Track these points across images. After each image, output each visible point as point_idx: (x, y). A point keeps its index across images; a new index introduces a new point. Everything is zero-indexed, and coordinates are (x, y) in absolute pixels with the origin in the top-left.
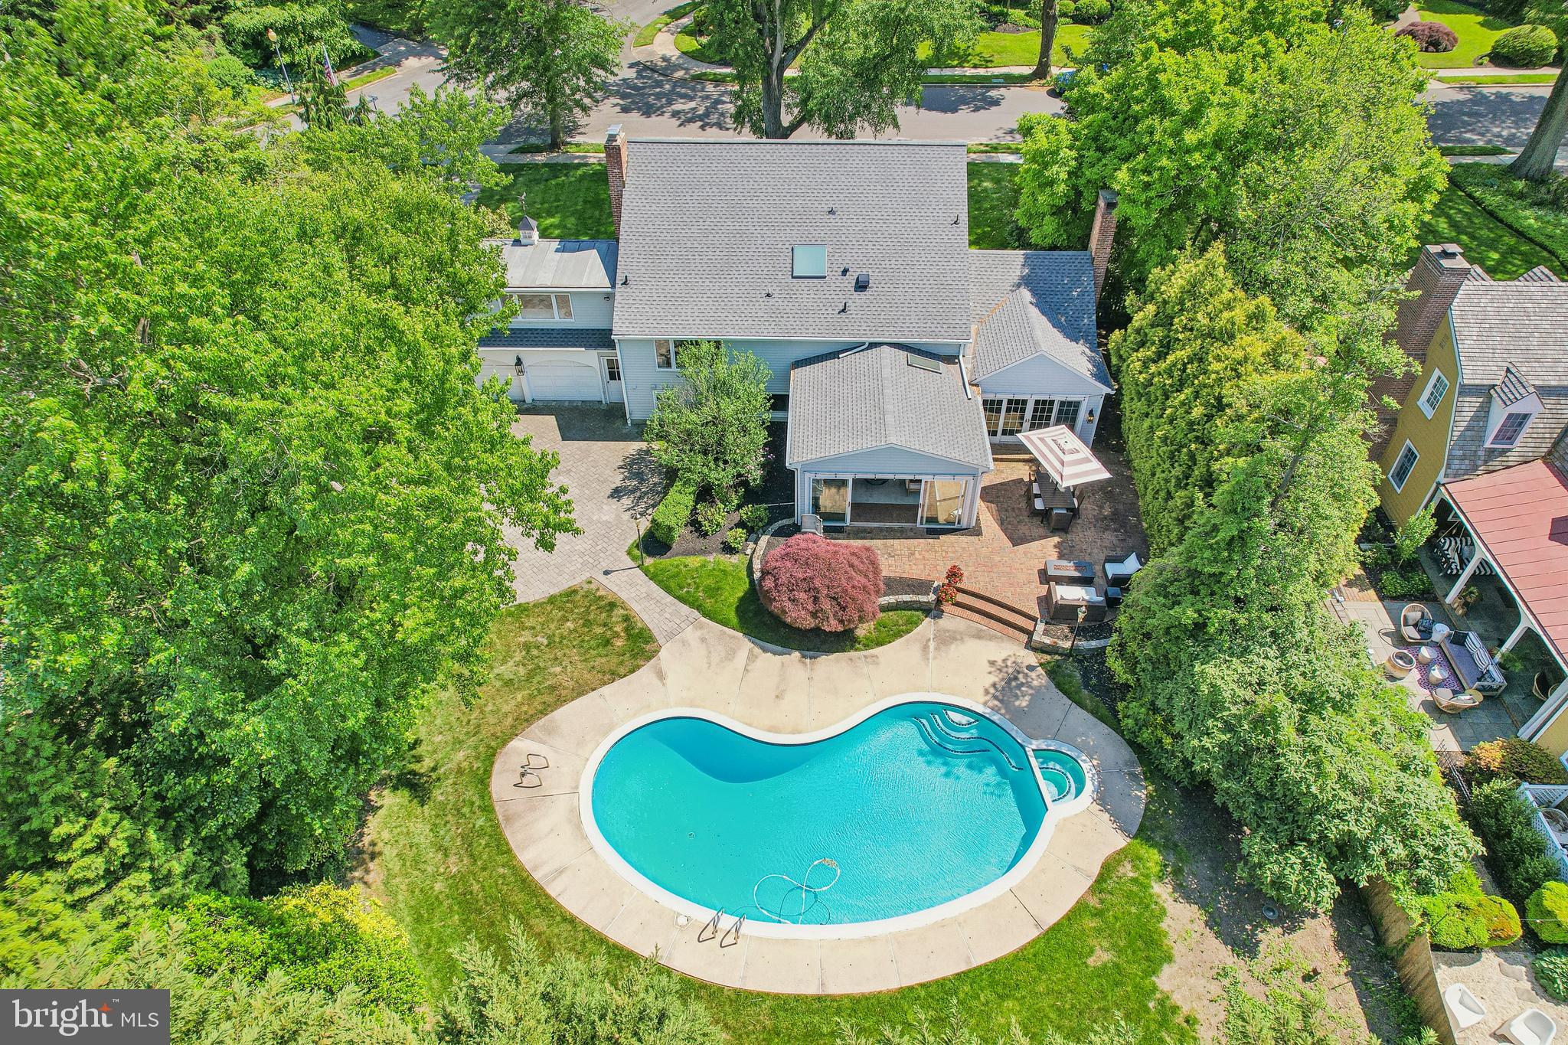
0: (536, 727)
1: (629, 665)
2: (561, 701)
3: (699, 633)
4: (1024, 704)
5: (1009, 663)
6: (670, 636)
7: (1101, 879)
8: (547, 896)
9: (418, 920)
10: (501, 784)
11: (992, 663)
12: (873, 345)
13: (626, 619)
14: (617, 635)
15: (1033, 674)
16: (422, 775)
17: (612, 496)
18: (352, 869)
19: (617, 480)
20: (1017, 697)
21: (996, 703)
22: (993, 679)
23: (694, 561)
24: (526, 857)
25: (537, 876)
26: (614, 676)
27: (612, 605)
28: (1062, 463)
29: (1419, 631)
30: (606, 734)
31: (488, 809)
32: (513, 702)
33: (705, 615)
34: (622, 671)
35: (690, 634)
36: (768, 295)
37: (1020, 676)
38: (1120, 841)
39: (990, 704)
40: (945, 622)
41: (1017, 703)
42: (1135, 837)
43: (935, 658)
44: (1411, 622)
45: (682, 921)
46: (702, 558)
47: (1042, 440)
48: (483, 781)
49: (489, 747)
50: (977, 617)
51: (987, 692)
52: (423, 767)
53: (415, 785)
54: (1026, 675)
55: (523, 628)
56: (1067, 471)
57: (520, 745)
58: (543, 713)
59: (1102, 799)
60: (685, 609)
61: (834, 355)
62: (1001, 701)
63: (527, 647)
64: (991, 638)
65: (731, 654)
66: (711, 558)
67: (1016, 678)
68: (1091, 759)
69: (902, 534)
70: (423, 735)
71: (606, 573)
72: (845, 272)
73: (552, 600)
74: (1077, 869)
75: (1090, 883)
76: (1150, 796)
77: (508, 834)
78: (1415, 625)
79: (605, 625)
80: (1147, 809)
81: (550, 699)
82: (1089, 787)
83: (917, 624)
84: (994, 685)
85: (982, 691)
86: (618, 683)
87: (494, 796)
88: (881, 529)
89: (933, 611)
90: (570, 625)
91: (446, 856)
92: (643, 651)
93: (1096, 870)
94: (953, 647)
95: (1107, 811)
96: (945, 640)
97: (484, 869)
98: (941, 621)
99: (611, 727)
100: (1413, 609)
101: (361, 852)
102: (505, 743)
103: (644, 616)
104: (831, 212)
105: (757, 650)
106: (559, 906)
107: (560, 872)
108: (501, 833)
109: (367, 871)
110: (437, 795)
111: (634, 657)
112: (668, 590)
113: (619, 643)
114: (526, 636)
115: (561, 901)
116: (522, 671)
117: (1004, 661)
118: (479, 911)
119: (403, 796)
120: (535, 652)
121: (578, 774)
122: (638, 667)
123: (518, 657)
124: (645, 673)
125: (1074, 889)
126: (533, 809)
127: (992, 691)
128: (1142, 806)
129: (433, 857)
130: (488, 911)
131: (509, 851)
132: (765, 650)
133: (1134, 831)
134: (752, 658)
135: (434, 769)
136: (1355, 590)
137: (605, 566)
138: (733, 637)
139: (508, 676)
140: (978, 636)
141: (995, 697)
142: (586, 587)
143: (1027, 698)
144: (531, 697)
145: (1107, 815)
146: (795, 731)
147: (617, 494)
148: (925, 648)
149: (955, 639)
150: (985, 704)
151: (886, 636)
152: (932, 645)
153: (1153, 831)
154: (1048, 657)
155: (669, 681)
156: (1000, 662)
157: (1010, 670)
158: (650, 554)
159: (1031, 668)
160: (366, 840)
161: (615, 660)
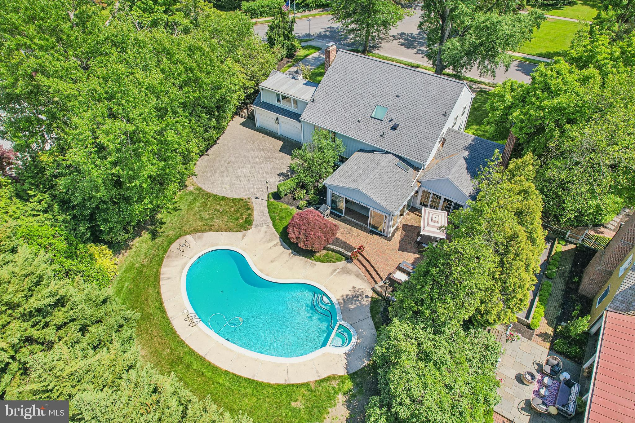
0: (196, 235)
1: (237, 229)
2: (210, 230)
3: (266, 230)
4: (352, 307)
5: (360, 291)
6: (256, 227)
7: (323, 380)
8: (159, 284)
9: (125, 271)
10: (175, 246)
11: (354, 288)
12: (387, 153)
13: (249, 215)
14: (242, 219)
15: (365, 299)
16: (158, 233)
17: (278, 175)
18: (123, 249)
19: (284, 170)
20: (352, 304)
21: (342, 301)
22: (350, 293)
23: (285, 206)
24: (163, 269)
25: (161, 276)
26: (231, 230)
27: (249, 209)
28: (428, 224)
29: (551, 370)
30: (213, 246)
31: (165, 251)
32: (197, 224)
33: (273, 225)
34: (234, 230)
35: (264, 229)
36: (358, 121)
37: (360, 297)
38: (342, 372)
39: (340, 301)
40: (350, 266)
41: (350, 306)
42: (349, 375)
43: (335, 275)
44: (550, 364)
45: (185, 311)
46: (289, 206)
47: (429, 213)
48: (170, 243)
49: (180, 234)
50: (363, 269)
51: (342, 296)
52: (160, 231)
53: (154, 235)
54: (363, 298)
55: (219, 204)
56: (427, 228)
57: (189, 238)
58: (203, 231)
59: (348, 355)
60: (269, 220)
61: (372, 151)
62: (344, 302)
63: (215, 210)
64: (362, 279)
65: (270, 240)
66: (291, 208)
67: (358, 297)
68: (359, 338)
69: (360, 228)
70: (167, 222)
71: (256, 198)
72: (391, 121)
73: (234, 200)
74: (317, 372)
75: (318, 379)
76: (369, 365)
77: (165, 261)
78: (552, 367)
79: (242, 214)
80: (363, 368)
81: (207, 228)
82: (349, 348)
83: (339, 261)
84: (347, 295)
85: (341, 295)
86: (231, 233)
87: (170, 248)
88: (354, 223)
89: (349, 259)
90: (232, 209)
91: (145, 258)
92: (245, 227)
93: (324, 376)
94: (345, 275)
95: (347, 360)
96: (344, 271)
97: (151, 267)
98: (349, 264)
99: (217, 245)
100: (555, 359)
101: (128, 246)
102: (185, 235)
103: (255, 217)
104: (398, 96)
105: (279, 244)
106: (160, 288)
107: (168, 279)
108: (163, 260)
109: (126, 252)
110: (157, 240)
111: (241, 228)
112: (269, 212)
113: (241, 221)
114: (218, 207)
115: (161, 287)
116: (208, 216)
117: (359, 289)
118: (140, 277)
119: (150, 235)
120: (216, 213)
121: (196, 254)
122: (240, 231)
123: (210, 212)
124: (240, 234)
125: (311, 377)
126: (176, 257)
127: (345, 297)
128: (362, 366)
129: (142, 256)
130: (142, 279)
131: (161, 266)
132: (281, 245)
133: (351, 372)
134: (276, 245)
135: (162, 233)
136: (540, 339)
137: (258, 196)
138: (276, 236)
139: (203, 216)
140: (357, 276)
141: (344, 299)
142: (247, 200)
143: (355, 306)
144: (204, 225)
145: (346, 361)
146: (267, 275)
147: (280, 175)
148: (335, 270)
149: (348, 272)
150: (338, 300)
151: (326, 260)
152: (338, 270)
153: (358, 377)
154: (377, 296)
155: (244, 240)
156: (357, 289)
157: (358, 293)
158: (274, 198)
159: (367, 297)
160: (132, 243)
161: (235, 225)
